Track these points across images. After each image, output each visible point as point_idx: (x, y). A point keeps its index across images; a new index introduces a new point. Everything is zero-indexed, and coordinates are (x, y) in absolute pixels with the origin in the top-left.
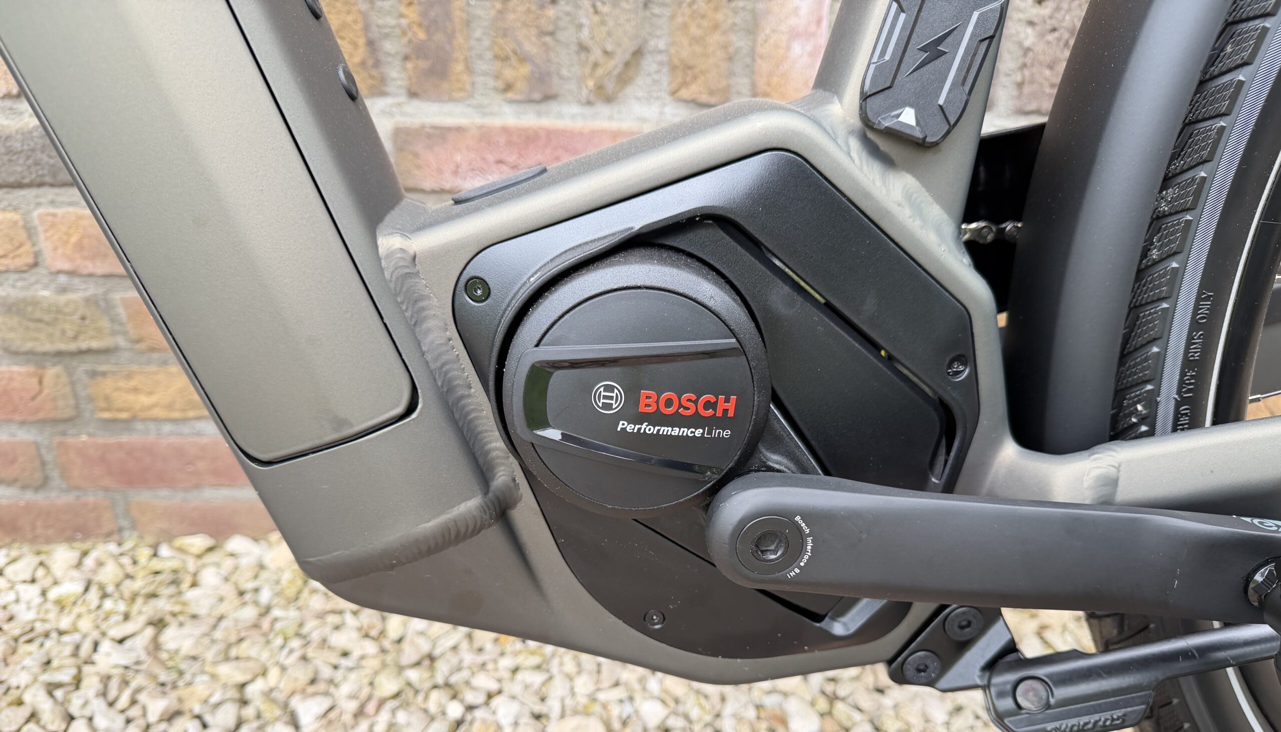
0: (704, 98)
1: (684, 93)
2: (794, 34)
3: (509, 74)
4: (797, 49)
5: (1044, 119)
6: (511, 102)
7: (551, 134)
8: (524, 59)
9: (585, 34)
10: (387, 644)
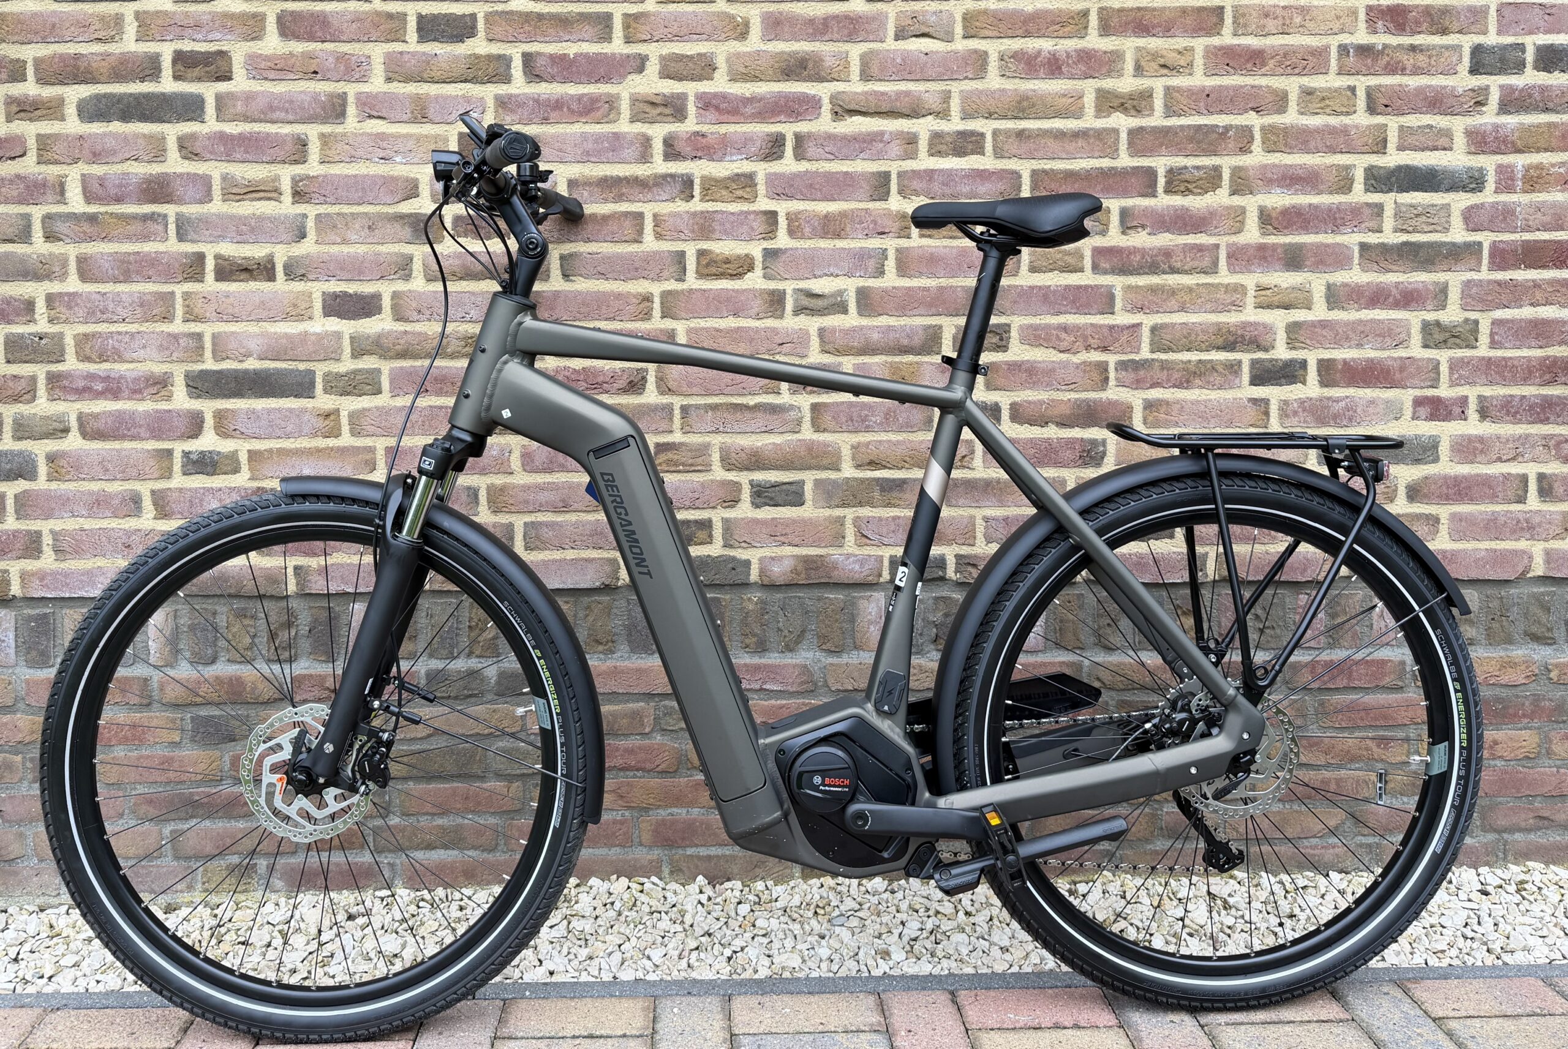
0: (833, 649)
1: (824, 647)
2: (870, 622)
3: (747, 641)
4: (872, 628)
5: (930, 695)
6: (747, 652)
7: (766, 666)
8: (754, 635)
9: (781, 624)
10: (687, 927)
